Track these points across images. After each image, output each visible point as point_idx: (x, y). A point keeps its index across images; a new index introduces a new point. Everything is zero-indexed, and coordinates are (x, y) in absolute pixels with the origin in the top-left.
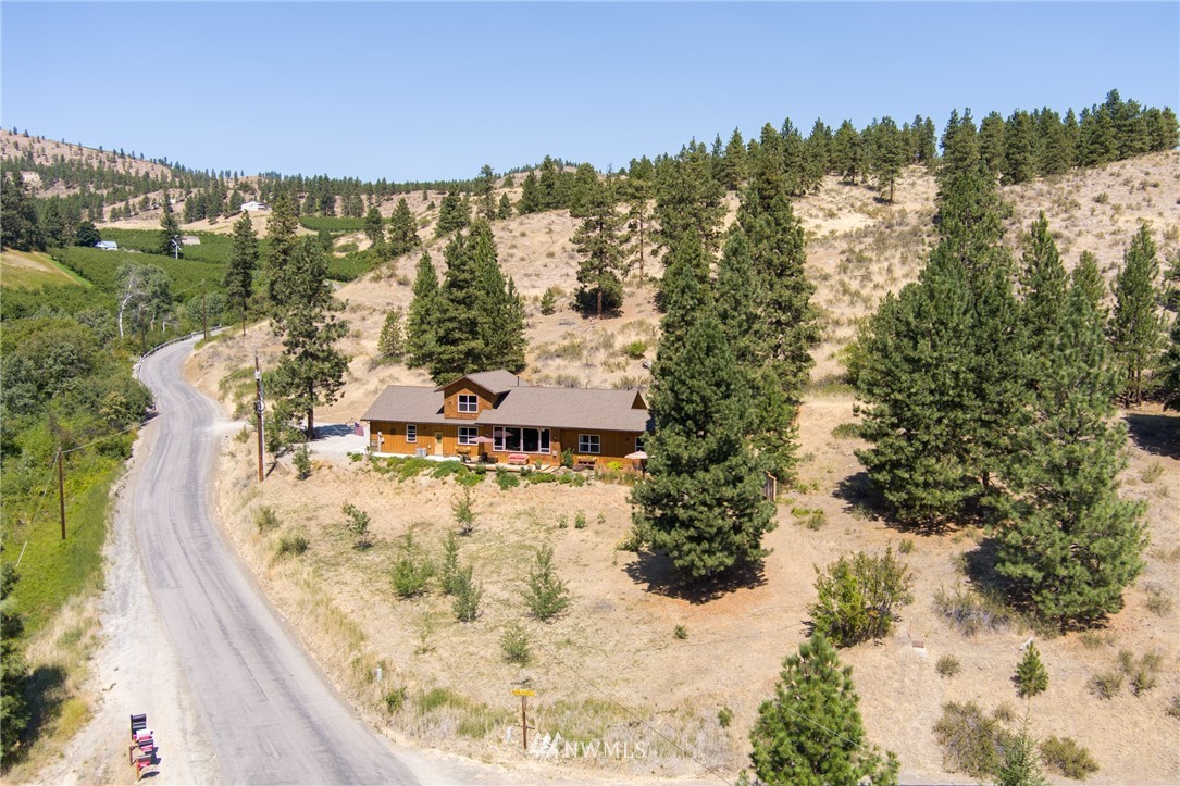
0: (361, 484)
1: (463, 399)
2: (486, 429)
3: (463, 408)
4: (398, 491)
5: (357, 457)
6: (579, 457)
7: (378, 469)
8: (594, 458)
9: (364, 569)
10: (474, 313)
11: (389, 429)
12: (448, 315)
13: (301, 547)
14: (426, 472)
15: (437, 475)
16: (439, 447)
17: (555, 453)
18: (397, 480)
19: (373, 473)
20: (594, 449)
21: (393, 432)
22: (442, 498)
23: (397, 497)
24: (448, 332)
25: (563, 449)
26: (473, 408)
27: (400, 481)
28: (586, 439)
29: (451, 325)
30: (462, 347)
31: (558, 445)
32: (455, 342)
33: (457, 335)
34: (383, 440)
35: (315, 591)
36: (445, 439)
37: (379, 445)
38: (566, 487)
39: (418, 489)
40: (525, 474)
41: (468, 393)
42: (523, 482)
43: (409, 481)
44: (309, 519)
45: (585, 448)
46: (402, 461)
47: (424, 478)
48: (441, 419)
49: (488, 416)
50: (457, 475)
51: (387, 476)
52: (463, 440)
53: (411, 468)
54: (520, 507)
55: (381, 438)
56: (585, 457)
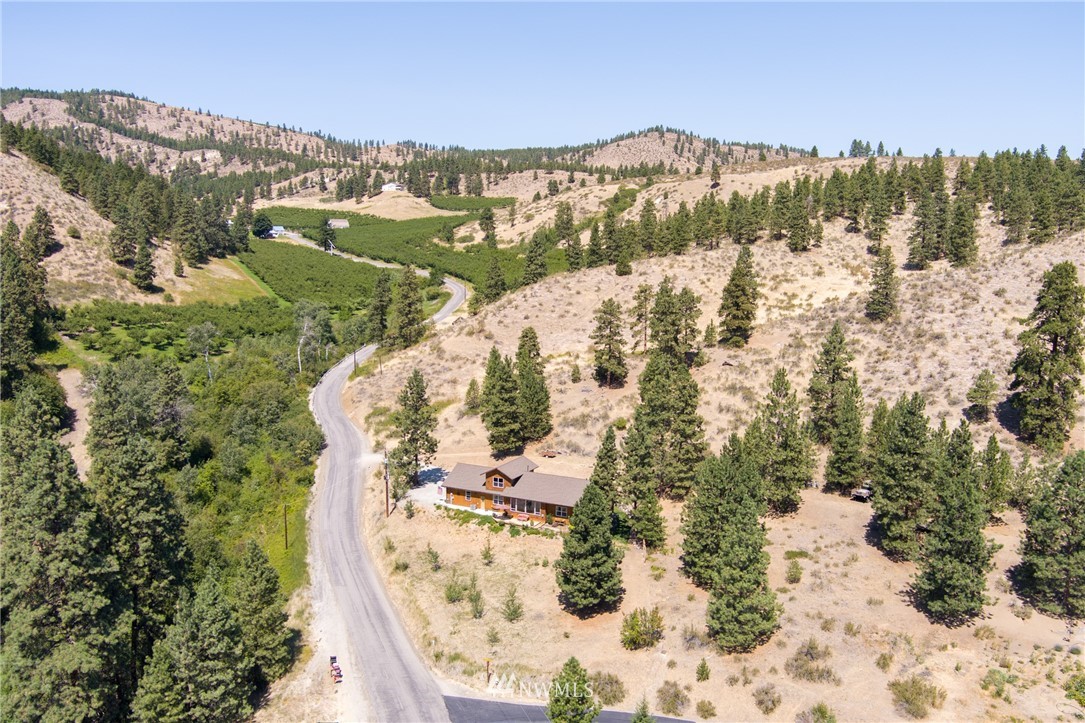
0: (439, 525)
1: (496, 480)
2: (507, 500)
3: (496, 485)
4: (458, 532)
5: (439, 507)
6: (556, 519)
7: (449, 516)
8: (563, 520)
9: (434, 583)
11: (457, 492)
13: (406, 567)
14: (474, 521)
15: (479, 524)
16: (483, 504)
17: (542, 516)
18: (458, 525)
19: (446, 519)
20: (564, 515)
21: (459, 494)
22: (480, 539)
23: (457, 535)
24: (498, 419)
25: (546, 515)
26: (501, 486)
27: (460, 525)
28: (560, 509)
29: (500, 415)
30: (506, 429)
31: (544, 513)
32: (503, 425)
34: (453, 498)
35: (411, 594)
36: (486, 501)
37: (450, 501)
38: (544, 538)
39: (468, 532)
40: (525, 528)
41: (499, 477)
42: (523, 533)
43: (464, 526)
44: (411, 547)
45: (559, 513)
46: (462, 512)
47: (472, 525)
48: (483, 490)
49: (509, 491)
50: (489, 525)
51: (453, 521)
52: (495, 503)
53: (466, 518)
54: (518, 549)
55: (452, 496)
56: (559, 519)
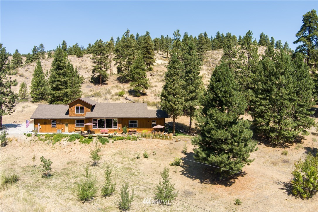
0: (34, 147)
1: (77, 108)
2: (89, 120)
3: (78, 112)
4: (54, 148)
5: (29, 135)
6: (129, 129)
7: (41, 140)
8: (136, 129)
10: (66, 79)
11: (43, 122)
12: (57, 79)
13: (15, 179)
14: (65, 139)
15: (70, 140)
16: (67, 129)
17: (120, 128)
18: (51, 144)
19: (39, 141)
20: (135, 126)
21: (45, 123)
22: (76, 150)
23: (54, 151)
24: (57, 85)
25: (122, 127)
26: (82, 112)
27: (53, 144)
28: (131, 122)
29: (59, 83)
30: (63, 92)
31: (121, 125)
33: (60, 87)
34: (40, 127)
36: (69, 125)
37: (39, 129)
38: (130, 141)
39: (63, 147)
40: (110, 137)
41: (79, 105)
42: (111, 141)
43: (57, 143)
44: (13, 165)
45: (131, 126)
46: (52, 136)
47: (64, 142)
48: (67, 117)
49: (89, 114)
50: (79, 140)
51: (46, 142)
52: (78, 125)
53: (57, 138)
54: (114, 151)
55: (40, 126)
56: (131, 130)
